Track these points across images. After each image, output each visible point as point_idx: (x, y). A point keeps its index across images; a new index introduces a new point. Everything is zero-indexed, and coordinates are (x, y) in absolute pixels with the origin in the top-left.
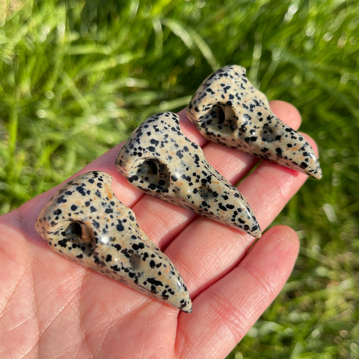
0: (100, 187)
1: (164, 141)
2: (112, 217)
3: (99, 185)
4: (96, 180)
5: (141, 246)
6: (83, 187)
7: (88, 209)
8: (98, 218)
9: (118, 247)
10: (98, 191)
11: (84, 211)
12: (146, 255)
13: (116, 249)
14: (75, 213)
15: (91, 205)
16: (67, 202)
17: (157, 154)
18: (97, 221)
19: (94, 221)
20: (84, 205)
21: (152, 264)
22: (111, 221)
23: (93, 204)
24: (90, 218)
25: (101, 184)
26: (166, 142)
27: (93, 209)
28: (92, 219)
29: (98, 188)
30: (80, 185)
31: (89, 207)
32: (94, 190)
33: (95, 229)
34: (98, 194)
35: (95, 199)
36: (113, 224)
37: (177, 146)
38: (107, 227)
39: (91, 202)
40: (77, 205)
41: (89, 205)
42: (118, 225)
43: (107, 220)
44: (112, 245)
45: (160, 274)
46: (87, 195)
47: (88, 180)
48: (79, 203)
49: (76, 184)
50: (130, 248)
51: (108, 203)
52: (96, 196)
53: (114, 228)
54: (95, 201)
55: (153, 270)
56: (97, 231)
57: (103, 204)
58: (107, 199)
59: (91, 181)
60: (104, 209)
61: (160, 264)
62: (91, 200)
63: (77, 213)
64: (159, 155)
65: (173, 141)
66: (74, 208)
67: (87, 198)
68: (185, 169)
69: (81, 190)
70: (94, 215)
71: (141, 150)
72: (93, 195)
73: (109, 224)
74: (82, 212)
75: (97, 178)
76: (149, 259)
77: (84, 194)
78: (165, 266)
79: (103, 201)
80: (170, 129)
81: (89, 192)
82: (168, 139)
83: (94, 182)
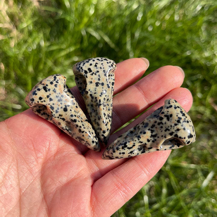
0: (56, 87)
1: (95, 73)
2: (61, 104)
3: (56, 86)
4: (55, 83)
5: (75, 121)
6: (47, 87)
7: (48, 99)
8: (53, 104)
9: (64, 119)
10: (55, 89)
11: (46, 101)
12: (77, 126)
13: (63, 120)
14: (41, 102)
15: (50, 97)
16: (37, 95)
17: (86, 76)
18: (53, 106)
19: (51, 106)
20: (46, 97)
21: (80, 131)
22: (61, 106)
23: (51, 97)
24: (49, 104)
25: (57, 85)
26: (95, 74)
27: (51, 100)
28: (50, 105)
29: (55, 87)
30: (45, 85)
31: (49, 98)
32: (52, 88)
33: (51, 110)
34: (54, 91)
35: (52, 94)
36: (62, 108)
37: (99, 79)
38: (58, 109)
39: (50, 96)
40: (42, 97)
41: (49, 97)
42: (64, 108)
43: (59, 106)
44: (61, 118)
45: (83, 136)
46: (48, 91)
47: (50, 82)
48: (43, 96)
49: (43, 84)
50: (69, 121)
51: (60, 96)
52: (53, 92)
53: (62, 109)
54: (53, 95)
55: (80, 134)
56: (53, 111)
57: (57, 97)
58: (59, 93)
59: (52, 83)
60: (57, 99)
61: (84, 131)
62: (50, 94)
63: (42, 102)
64: (87, 77)
65: (99, 76)
66: (40, 98)
67: (48, 93)
68: (94, 92)
69: (45, 88)
70: (51, 103)
71: (81, 69)
72: (51, 92)
73: (60, 107)
74: (44, 101)
75: (55, 81)
76: (78, 128)
77: (46, 91)
78: (86, 133)
79: (57, 95)
80: (103, 70)
81: (49, 90)
82: (97, 74)
83: (53, 83)
